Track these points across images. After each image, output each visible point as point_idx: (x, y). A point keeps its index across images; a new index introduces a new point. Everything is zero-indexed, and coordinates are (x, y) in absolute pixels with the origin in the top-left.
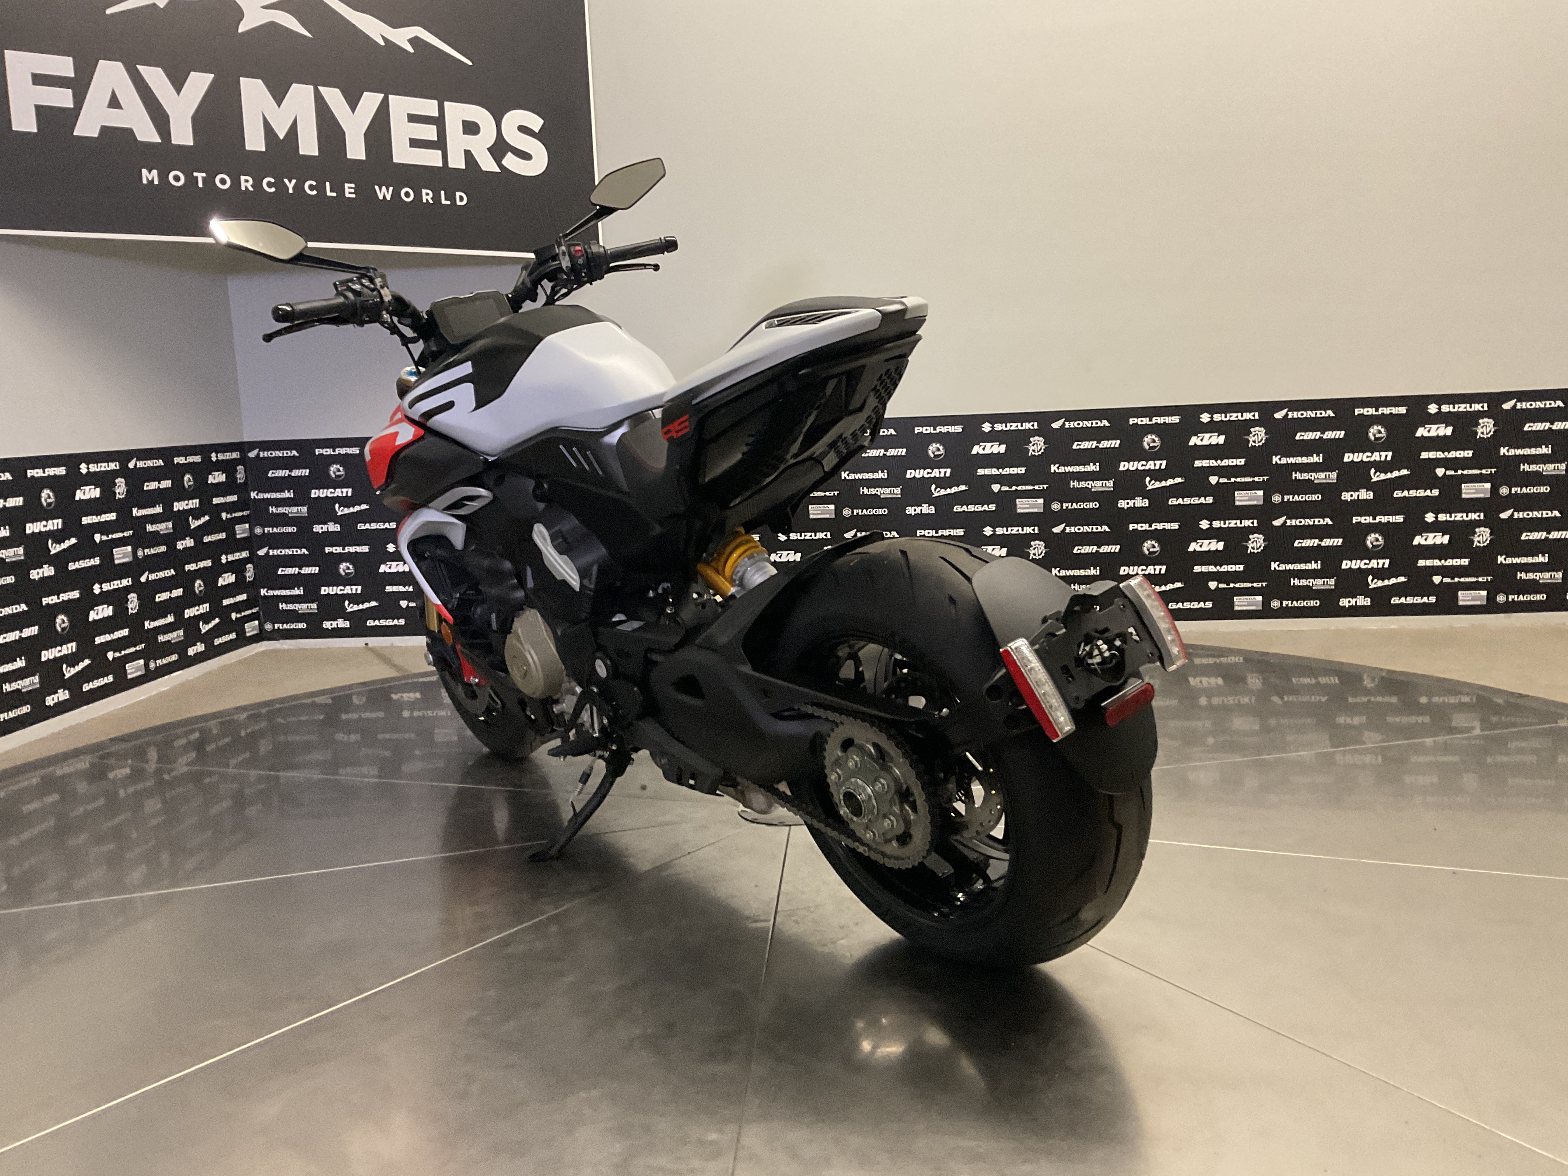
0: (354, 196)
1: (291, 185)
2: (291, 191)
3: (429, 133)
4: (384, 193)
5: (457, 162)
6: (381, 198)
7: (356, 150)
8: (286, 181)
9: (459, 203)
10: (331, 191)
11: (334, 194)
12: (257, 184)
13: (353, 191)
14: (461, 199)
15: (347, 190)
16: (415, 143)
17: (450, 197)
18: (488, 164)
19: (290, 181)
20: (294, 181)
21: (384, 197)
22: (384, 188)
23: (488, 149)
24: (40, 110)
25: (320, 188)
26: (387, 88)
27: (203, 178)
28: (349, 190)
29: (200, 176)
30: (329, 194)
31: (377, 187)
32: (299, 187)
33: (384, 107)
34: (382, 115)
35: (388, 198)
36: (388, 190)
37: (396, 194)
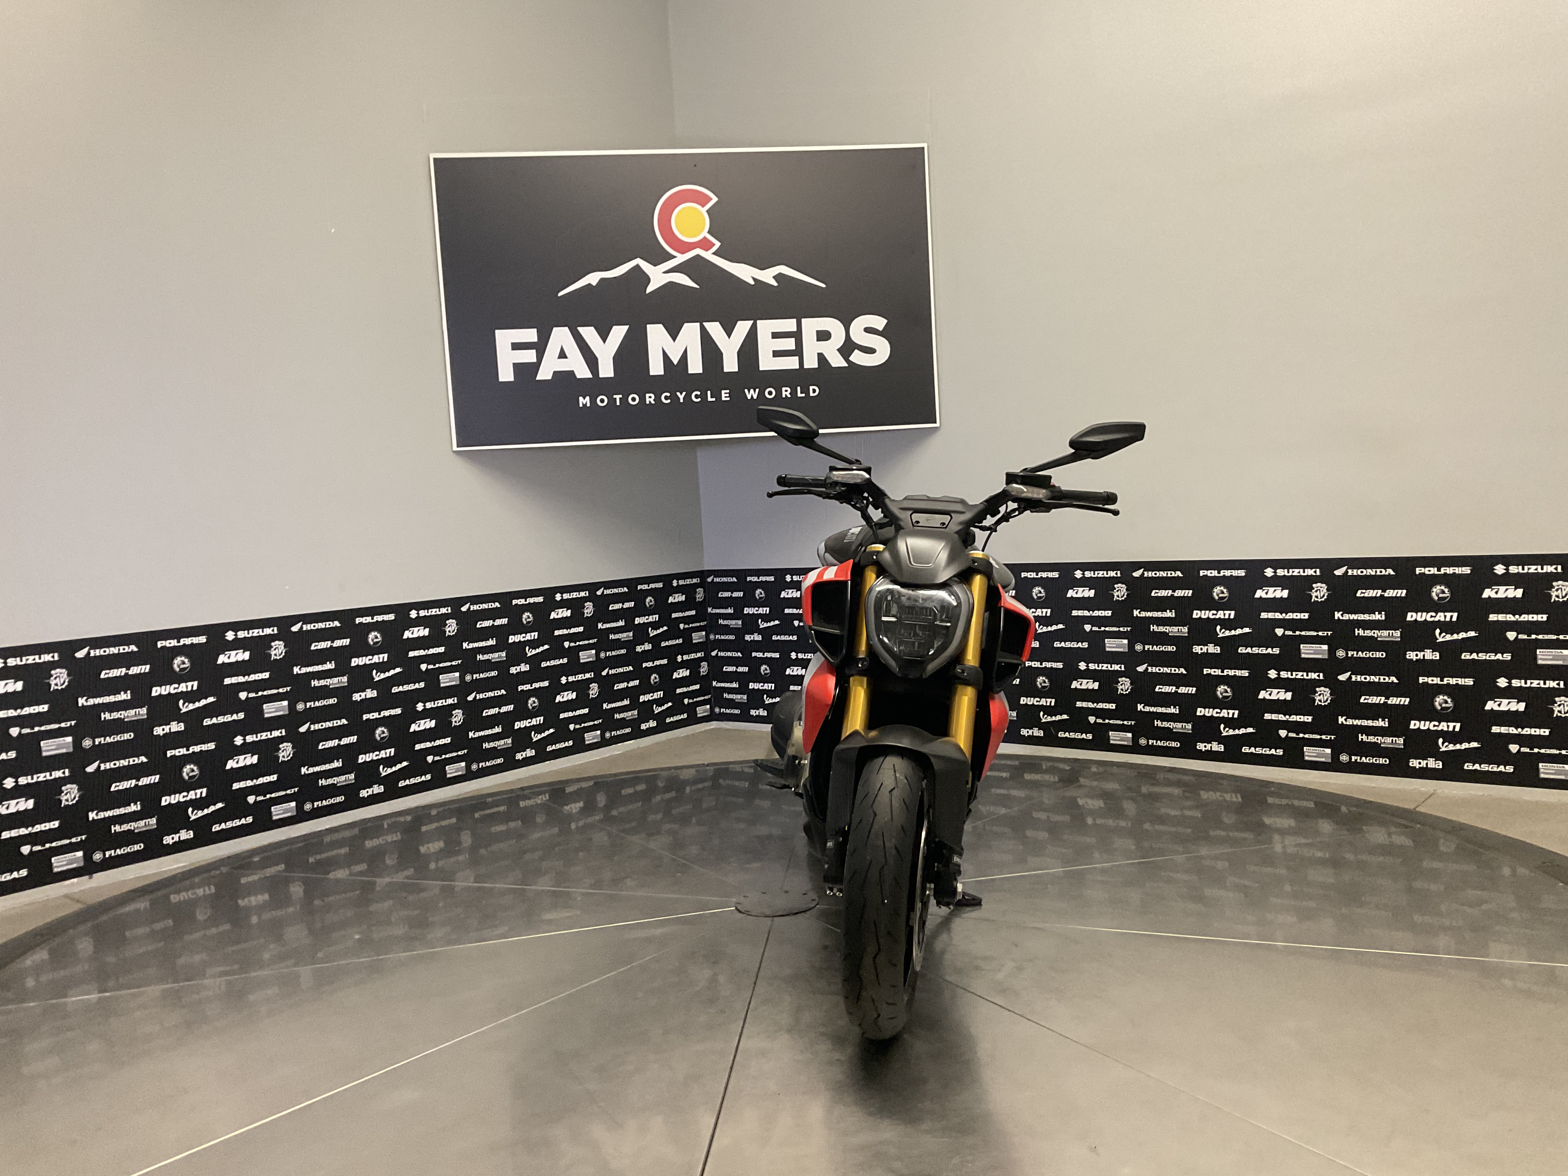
0: (728, 399)
1: (681, 397)
2: (682, 401)
3: (789, 344)
4: (752, 394)
5: (811, 362)
6: (749, 397)
7: (731, 364)
8: (678, 394)
9: (812, 394)
10: (711, 397)
11: (714, 399)
12: (658, 398)
13: (728, 395)
14: (814, 391)
15: (723, 395)
16: (777, 354)
17: (805, 390)
18: (837, 361)
19: (681, 394)
20: (684, 393)
21: (752, 396)
22: (752, 391)
23: (838, 350)
24: (516, 366)
25: (703, 396)
26: (755, 316)
27: (620, 398)
28: (725, 395)
29: (618, 397)
30: (710, 399)
31: (746, 391)
32: (688, 397)
33: (753, 329)
34: (752, 336)
35: (755, 397)
36: (755, 391)
37: (761, 394)
